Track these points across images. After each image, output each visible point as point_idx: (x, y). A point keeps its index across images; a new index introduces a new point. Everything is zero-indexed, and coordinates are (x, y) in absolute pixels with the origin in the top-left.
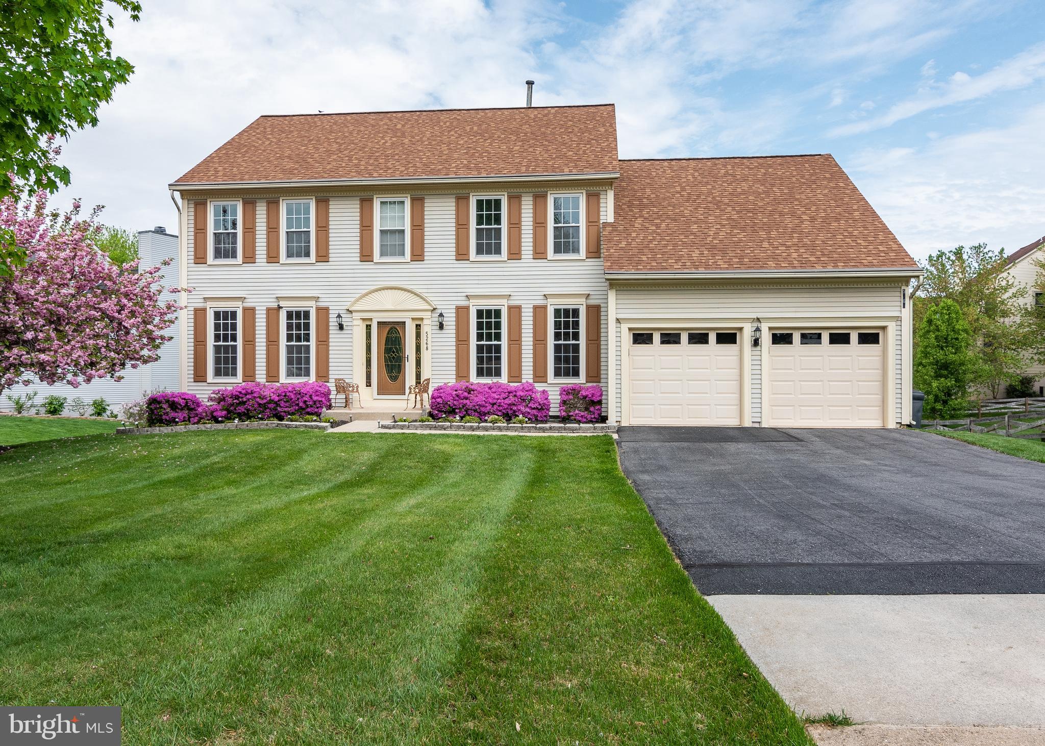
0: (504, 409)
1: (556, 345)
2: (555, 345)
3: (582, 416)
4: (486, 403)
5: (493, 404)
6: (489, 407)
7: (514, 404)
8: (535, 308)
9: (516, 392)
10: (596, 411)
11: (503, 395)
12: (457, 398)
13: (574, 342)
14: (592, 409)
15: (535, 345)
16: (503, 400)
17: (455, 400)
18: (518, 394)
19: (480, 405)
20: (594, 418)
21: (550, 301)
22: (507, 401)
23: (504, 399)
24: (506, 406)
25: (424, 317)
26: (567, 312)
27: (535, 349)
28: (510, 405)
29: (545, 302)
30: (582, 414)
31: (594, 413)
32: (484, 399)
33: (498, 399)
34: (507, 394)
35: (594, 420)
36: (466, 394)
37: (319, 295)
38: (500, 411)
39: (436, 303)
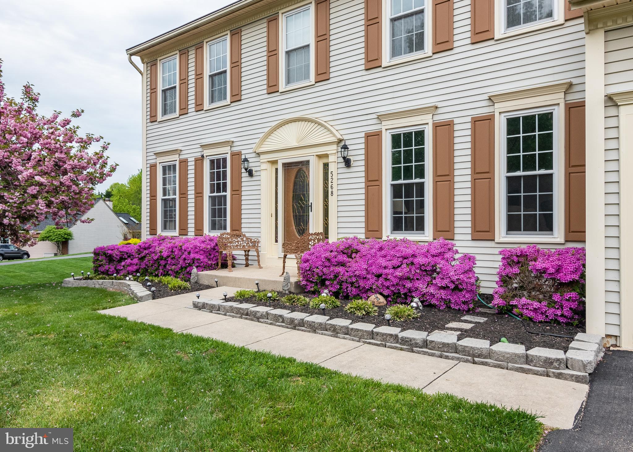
0: (393, 285)
1: (510, 180)
2: (509, 178)
3: (535, 310)
4: (368, 273)
5: (379, 276)
6: (372, 280)
7: (408, 278)
8: (475, 121)
9: (414, 256)
10: (565, 304)
11: (395, 262)
12: (327, 264)
13: (543, 172)
14: (556, 297)
15: (474, 181)
16: (391, 271)
17: (326, 267)
18: (416, 261)
19: (359, 276)
20: (562, 315)
21: (499, 107)
22: (399, 273)
23: (394, 268)
24: (395, 281)
25: (328, 153)
26: (529, 121)
27: (474, 188)
28: (401, 279)
29: (490, 109)
30: (536, 305)
31: (562, 307)
32: (366, 267)
33: (385, 268)
34: (400, 259)
35: (561, 320)
36: (341, 258)
37: (232, 140)
38: (388, 287)
39: (342, 132)
